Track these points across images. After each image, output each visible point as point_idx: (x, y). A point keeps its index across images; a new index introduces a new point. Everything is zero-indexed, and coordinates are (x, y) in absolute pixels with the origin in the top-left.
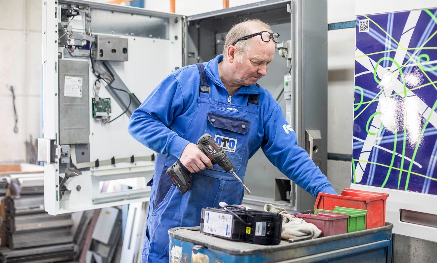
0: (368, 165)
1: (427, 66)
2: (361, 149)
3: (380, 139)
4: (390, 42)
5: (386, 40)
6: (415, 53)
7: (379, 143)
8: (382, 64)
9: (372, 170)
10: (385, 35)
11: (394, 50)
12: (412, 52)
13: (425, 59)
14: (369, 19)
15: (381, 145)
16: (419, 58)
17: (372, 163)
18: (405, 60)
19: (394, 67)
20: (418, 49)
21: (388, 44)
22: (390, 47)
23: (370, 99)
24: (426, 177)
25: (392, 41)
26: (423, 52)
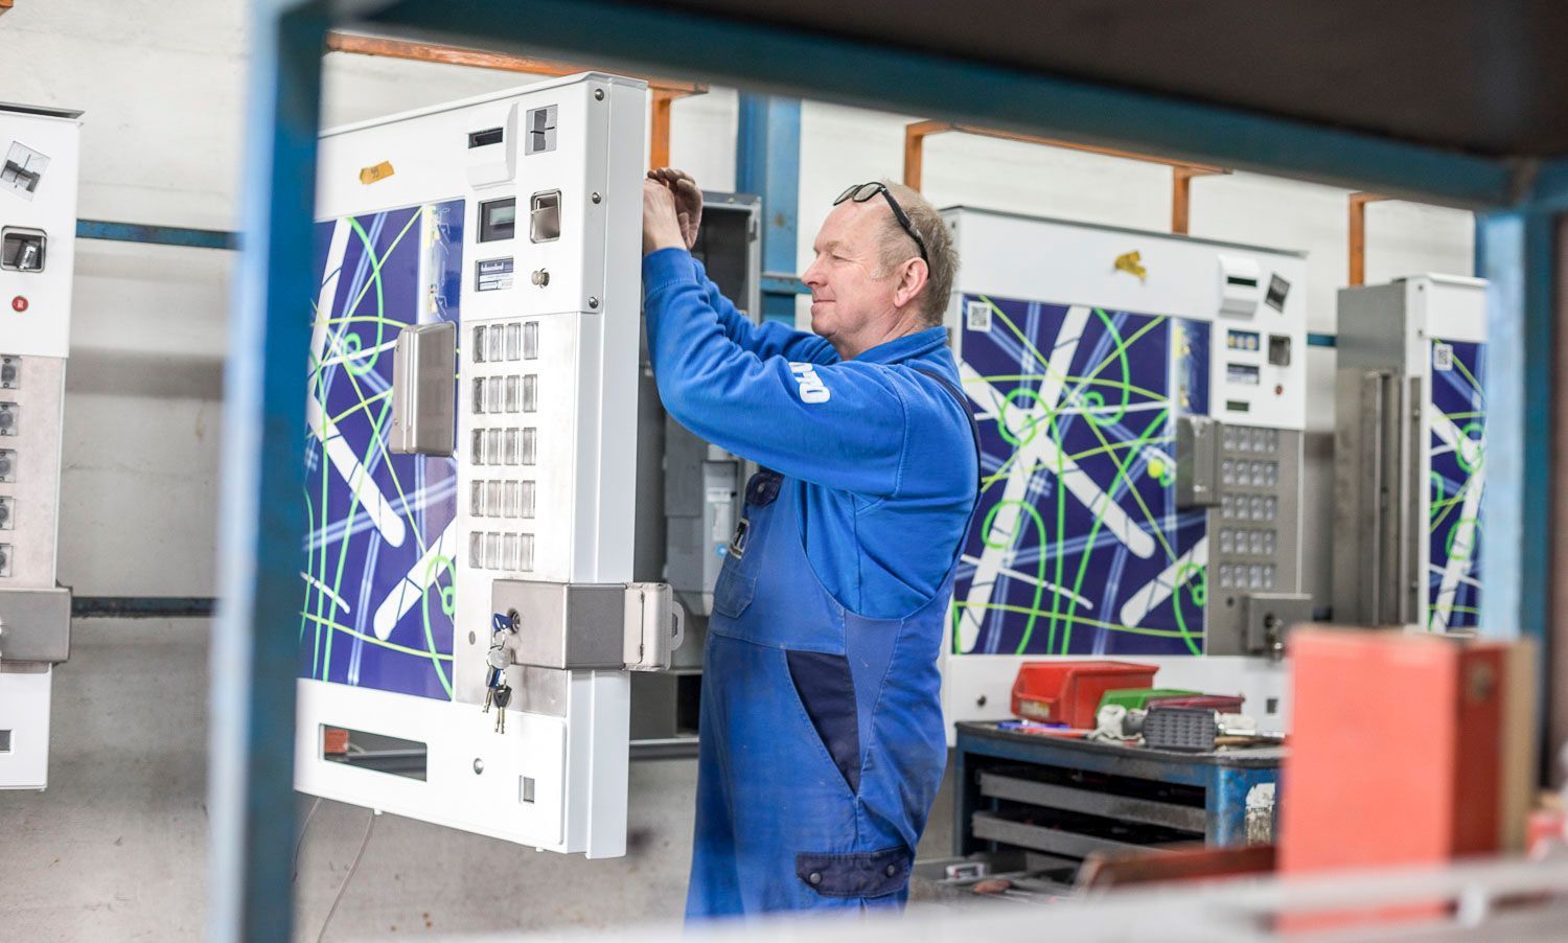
0: (989, 613)
1: (1099, 416)
2: (971, 579)
3: (1011, 555)
4: (1032, 360)
5: (1025, 354)
6: (1079, 387)
7: (1009, 564)
8: (1015, 401)
9: (998, 622)
10: (1021, 344)
11: (1039, 377)
12: (1072, 385)
13: (1094, 402)
14: (989, 306)
15: (1015, 568)
16: (1085, 398)
17: (995, 606)
18: (1061, 400)
19: (1038, 411)
20: (1085, 381)
21: (1027, 362)
22: (1031, 369)
23: (991, 473)
24: (1100, 624)
25: (1036, 359)
26: (1092, 388)
